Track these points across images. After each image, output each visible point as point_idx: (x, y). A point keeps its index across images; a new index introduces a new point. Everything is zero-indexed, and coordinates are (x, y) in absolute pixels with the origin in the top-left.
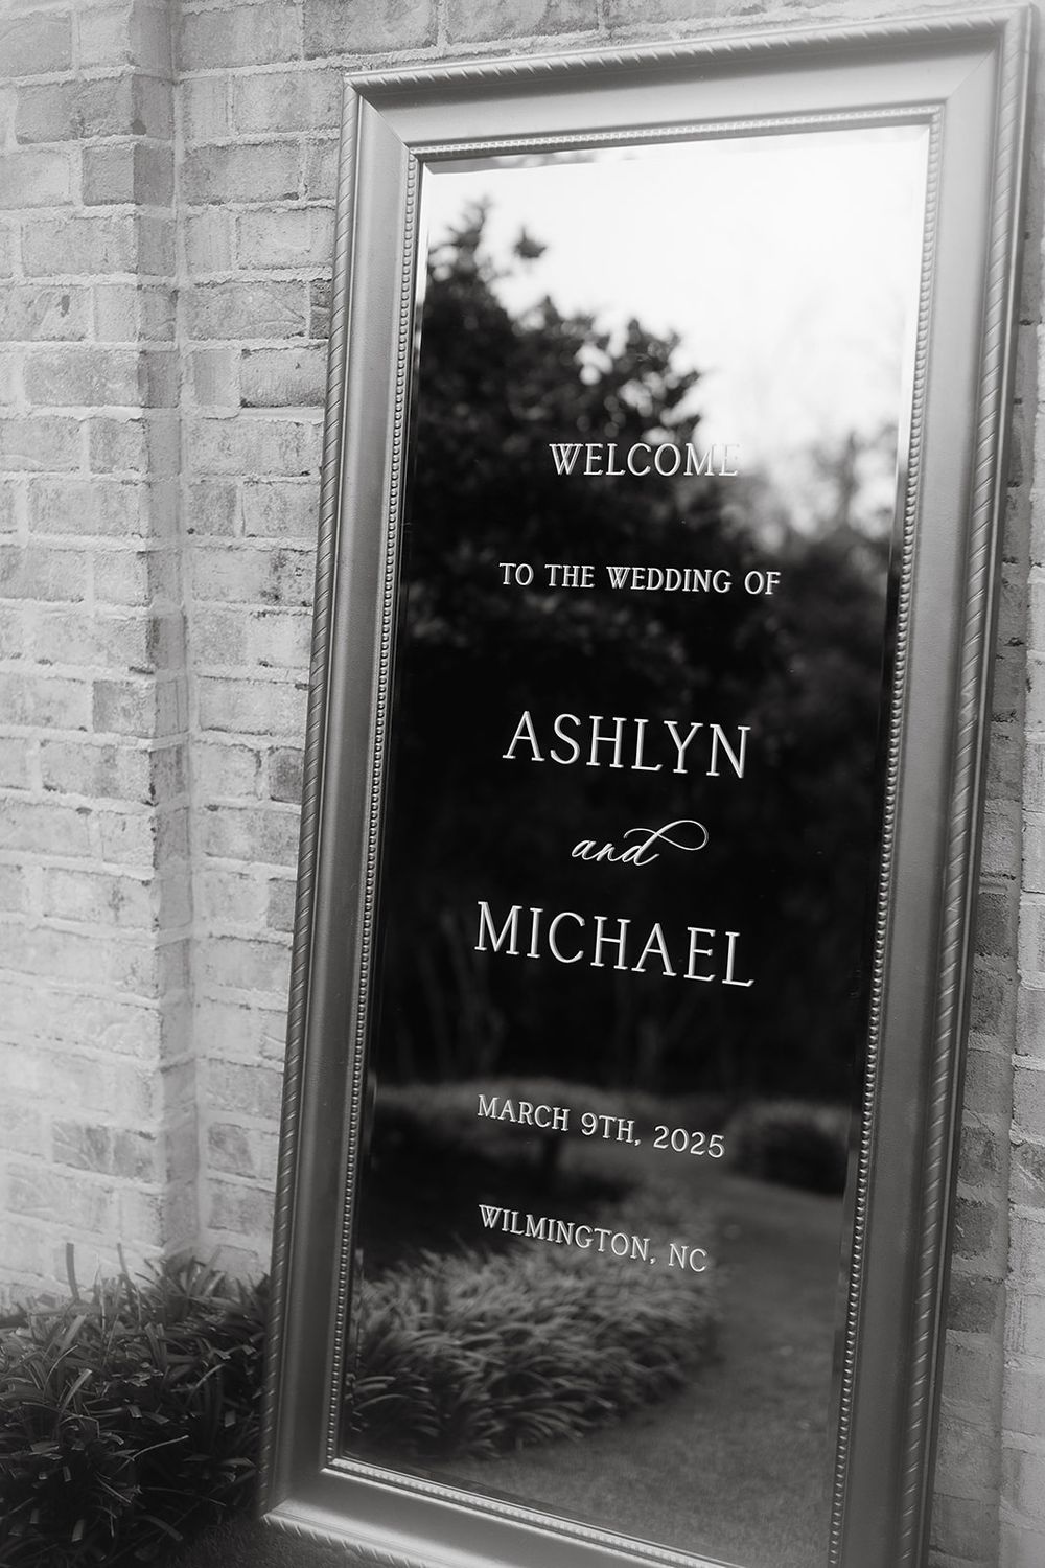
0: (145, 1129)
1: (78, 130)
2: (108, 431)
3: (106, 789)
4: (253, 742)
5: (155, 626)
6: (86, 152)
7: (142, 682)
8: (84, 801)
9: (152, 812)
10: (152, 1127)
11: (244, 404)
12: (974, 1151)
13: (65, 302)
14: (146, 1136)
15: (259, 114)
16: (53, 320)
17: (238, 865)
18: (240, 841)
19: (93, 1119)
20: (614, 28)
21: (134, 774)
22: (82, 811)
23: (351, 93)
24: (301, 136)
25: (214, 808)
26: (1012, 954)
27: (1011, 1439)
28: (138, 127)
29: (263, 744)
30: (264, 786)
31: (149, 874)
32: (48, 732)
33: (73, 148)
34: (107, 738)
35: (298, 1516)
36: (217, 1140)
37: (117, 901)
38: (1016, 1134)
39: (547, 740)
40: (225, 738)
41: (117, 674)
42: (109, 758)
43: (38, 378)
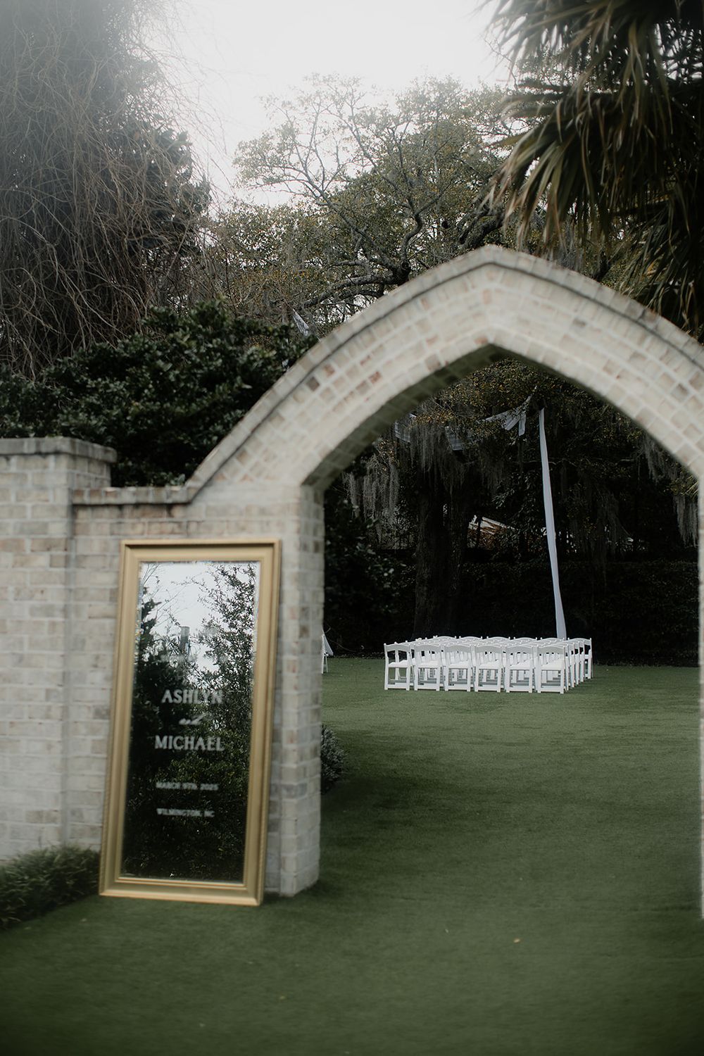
0: (56, 809)
1: (49, 549)
2: (53, 624)
3: (48, 717)
4: (87, 704)
5: (64, 674)
6: (51, 556)
7: (60, 689)
8: (40, 721)
9: (61, 722)
10: (58, 808)
11: (90, 618)
12: (273, 788)
13: (42, 592)
14: (56, 811)
15: (96, 548)
16: (38, 596)
17: (82, 737)
18: (84, 731)
19: (39, 808)
20: (188, 535)
21: (56, 712)
22: (40, 723)
23: (123, 547)
24: (108, 554)
25: (76, 722)
26: (280, 741)
27: (283, 855)
28: (66, 550)
29: (90, 705)
30: (91, 715)
31: (60, 739)
32: (30, 703)
33: (47, 554)
34: (49, 703)
35: (109, 892)
36: (73, 813)
37: (49, 747)
38: (283, 782)
39: (173, 697)
40: (80, 703)
41: (52, 687)
42: (49, 708)
43: (33, 611)
